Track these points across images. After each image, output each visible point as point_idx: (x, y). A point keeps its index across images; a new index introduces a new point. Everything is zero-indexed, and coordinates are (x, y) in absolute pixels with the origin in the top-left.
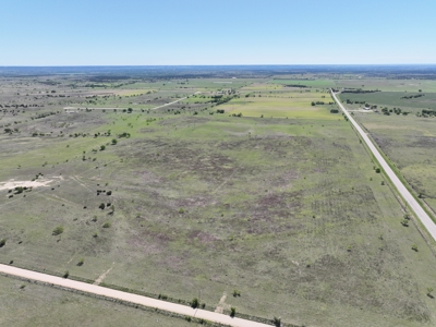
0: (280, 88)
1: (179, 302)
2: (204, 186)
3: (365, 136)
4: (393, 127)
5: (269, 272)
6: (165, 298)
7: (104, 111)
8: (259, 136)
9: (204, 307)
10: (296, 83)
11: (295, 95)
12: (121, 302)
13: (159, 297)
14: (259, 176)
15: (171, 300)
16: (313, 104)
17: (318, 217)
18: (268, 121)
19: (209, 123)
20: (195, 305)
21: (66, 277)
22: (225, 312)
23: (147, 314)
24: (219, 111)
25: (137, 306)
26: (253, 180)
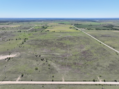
0: (58, 24)
1: (89, 81)
2: (64, 51)
3: (89, 35)
4: (93, 33)
5: (102, 70)
6: (85, 81)
7: (11, 32)
8: (65, 37)
9: (96, 81)
10: (61, 23)
11: (63, 26)
12: (76, 84)
13: (84, 81)
14: (75, 47)
15: (87, 81)
16: (70, 28)
17: (99, 55)
18: (63, 33)
19: (48, 34)
20: (94, 81)
21: (53, 81)
22: (102, 81)
23: (85, 86)
24: (47, 31)
25: (81, 85)
26: (74, 48)
